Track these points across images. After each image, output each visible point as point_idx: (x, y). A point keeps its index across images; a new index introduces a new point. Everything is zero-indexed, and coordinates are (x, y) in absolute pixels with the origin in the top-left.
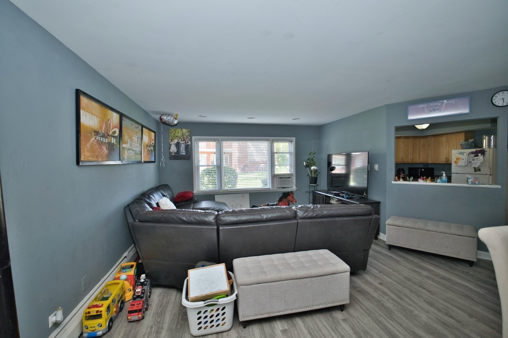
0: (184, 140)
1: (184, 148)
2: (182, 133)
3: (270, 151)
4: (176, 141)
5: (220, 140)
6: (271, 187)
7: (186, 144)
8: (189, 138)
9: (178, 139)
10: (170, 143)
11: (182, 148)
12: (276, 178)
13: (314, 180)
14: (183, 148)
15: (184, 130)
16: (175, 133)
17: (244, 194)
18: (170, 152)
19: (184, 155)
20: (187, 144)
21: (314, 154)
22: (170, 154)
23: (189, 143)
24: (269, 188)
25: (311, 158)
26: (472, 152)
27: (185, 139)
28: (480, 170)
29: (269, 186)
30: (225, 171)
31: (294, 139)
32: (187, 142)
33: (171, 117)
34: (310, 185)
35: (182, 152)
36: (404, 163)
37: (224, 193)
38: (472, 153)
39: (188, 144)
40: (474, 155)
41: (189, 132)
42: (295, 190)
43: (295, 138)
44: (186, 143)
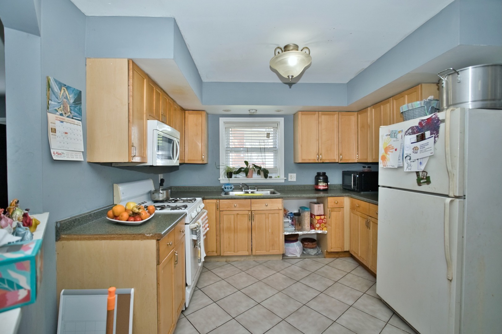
26: (412, 128)
28: (428, 181)
36: (323, 163)
38: (413, 131)
40: (417, 136)
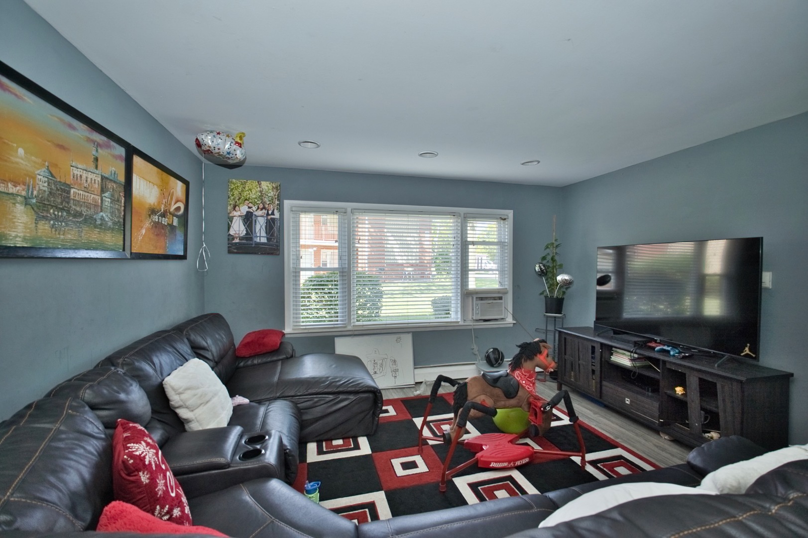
0: (264, 208)
1: (264, 227)
2: (261, 192)
3: (459, 239)
4: (244, 209)
5: (349, 210)
6: (459, 320)
7: (269, 217)
8: (277, 202)
9: (250, 205)
10: (230, 213)
11: (258, 227)
12: (470, 299)
13: (556, 305)
14: (261, 227)
15: (265, 185)
16: (242, 191)
17: (402, 336)
18: (229, 235)
19: (263, 244)
20: (271, 218)
21: (557, 246)
22: (229, 239)
23: (277, 215)
24: (455, 320)
25: (549, 258)
27: (267, 206)
29: (455, 316)
30: (358, 281)
31: (510, 213)
32: (270, 212)
33: (224, 137)
34: (548, 317)
35: (258, 235)
37: (356, 333)
39: (272, 216)
41: (277, 190)
42: (512, 325)
43: (512, 211)
44: (268, 214)
